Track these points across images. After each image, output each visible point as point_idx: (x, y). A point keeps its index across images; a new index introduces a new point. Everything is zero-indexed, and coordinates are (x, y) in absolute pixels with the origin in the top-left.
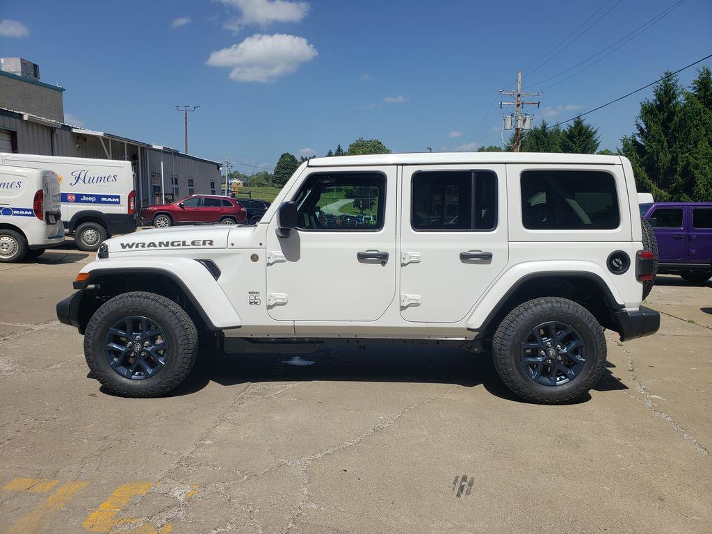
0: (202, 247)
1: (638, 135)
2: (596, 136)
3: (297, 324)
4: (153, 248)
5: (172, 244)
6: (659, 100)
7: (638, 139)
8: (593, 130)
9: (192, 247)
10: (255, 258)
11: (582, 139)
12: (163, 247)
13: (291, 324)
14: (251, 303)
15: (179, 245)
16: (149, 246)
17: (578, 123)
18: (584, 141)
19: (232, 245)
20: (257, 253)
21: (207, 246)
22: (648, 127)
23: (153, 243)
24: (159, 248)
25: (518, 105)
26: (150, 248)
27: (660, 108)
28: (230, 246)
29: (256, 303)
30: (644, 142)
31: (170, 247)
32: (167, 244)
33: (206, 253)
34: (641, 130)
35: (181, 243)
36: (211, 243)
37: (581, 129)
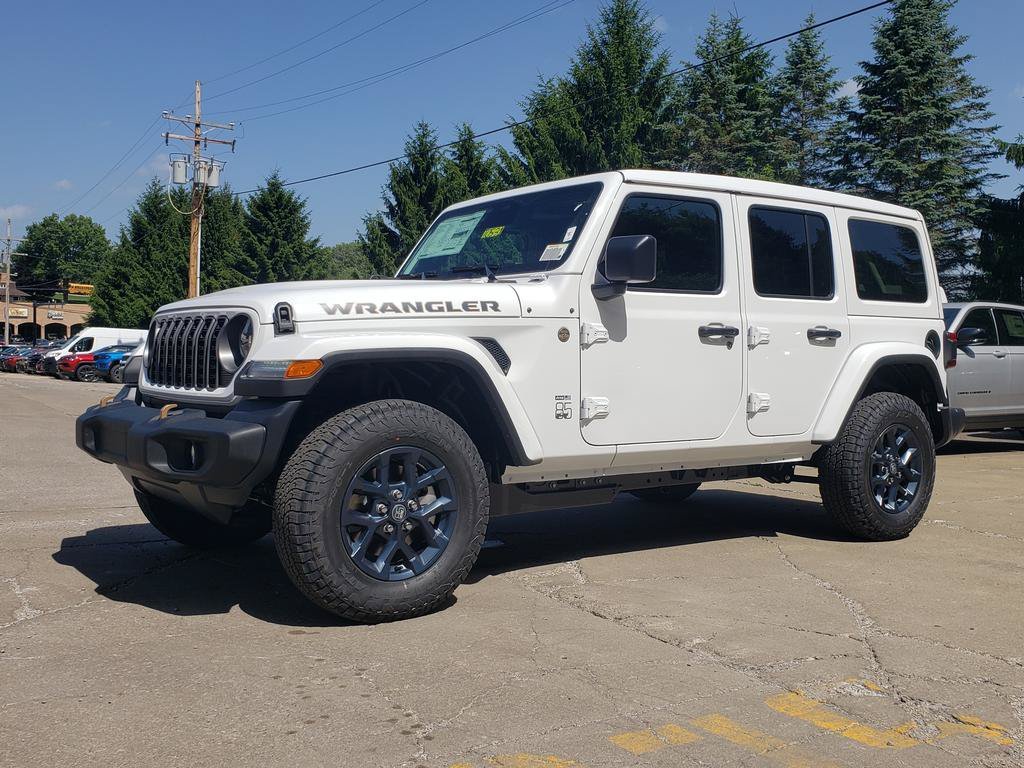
0: (481, 313)
1: (387, 214)
2: (304, 211)
3: (622, 449)
4: (393, 314)
5: (429, 307)
6: (415, 163)
7: (387, 222)
8: (300, 201)
9: (465, 313)
10: (564, 335)
11: (283, 214)
12: (412, 313)
13: (611, 450)
14: (558, 416)
15: (441, 309)
16: (383, 310)
17: (274, 187)
18: (286, 217)
19: (529, 311)
20: (566, 326)
21: (491, 312)
22: (399, 203)
23: (392, 305)
24: (404, 314)
25: (197, 143)
26: (387, 314)
27: (416, 176)
28: (525, 313)
29: (565, 416)
30: (397, 227)
31: (426, 313)
32: (419, 308)
33: (486, 325)
34: (391, 207)
35: (444, 305)
36: (495, 307)
37: (281, 196)
